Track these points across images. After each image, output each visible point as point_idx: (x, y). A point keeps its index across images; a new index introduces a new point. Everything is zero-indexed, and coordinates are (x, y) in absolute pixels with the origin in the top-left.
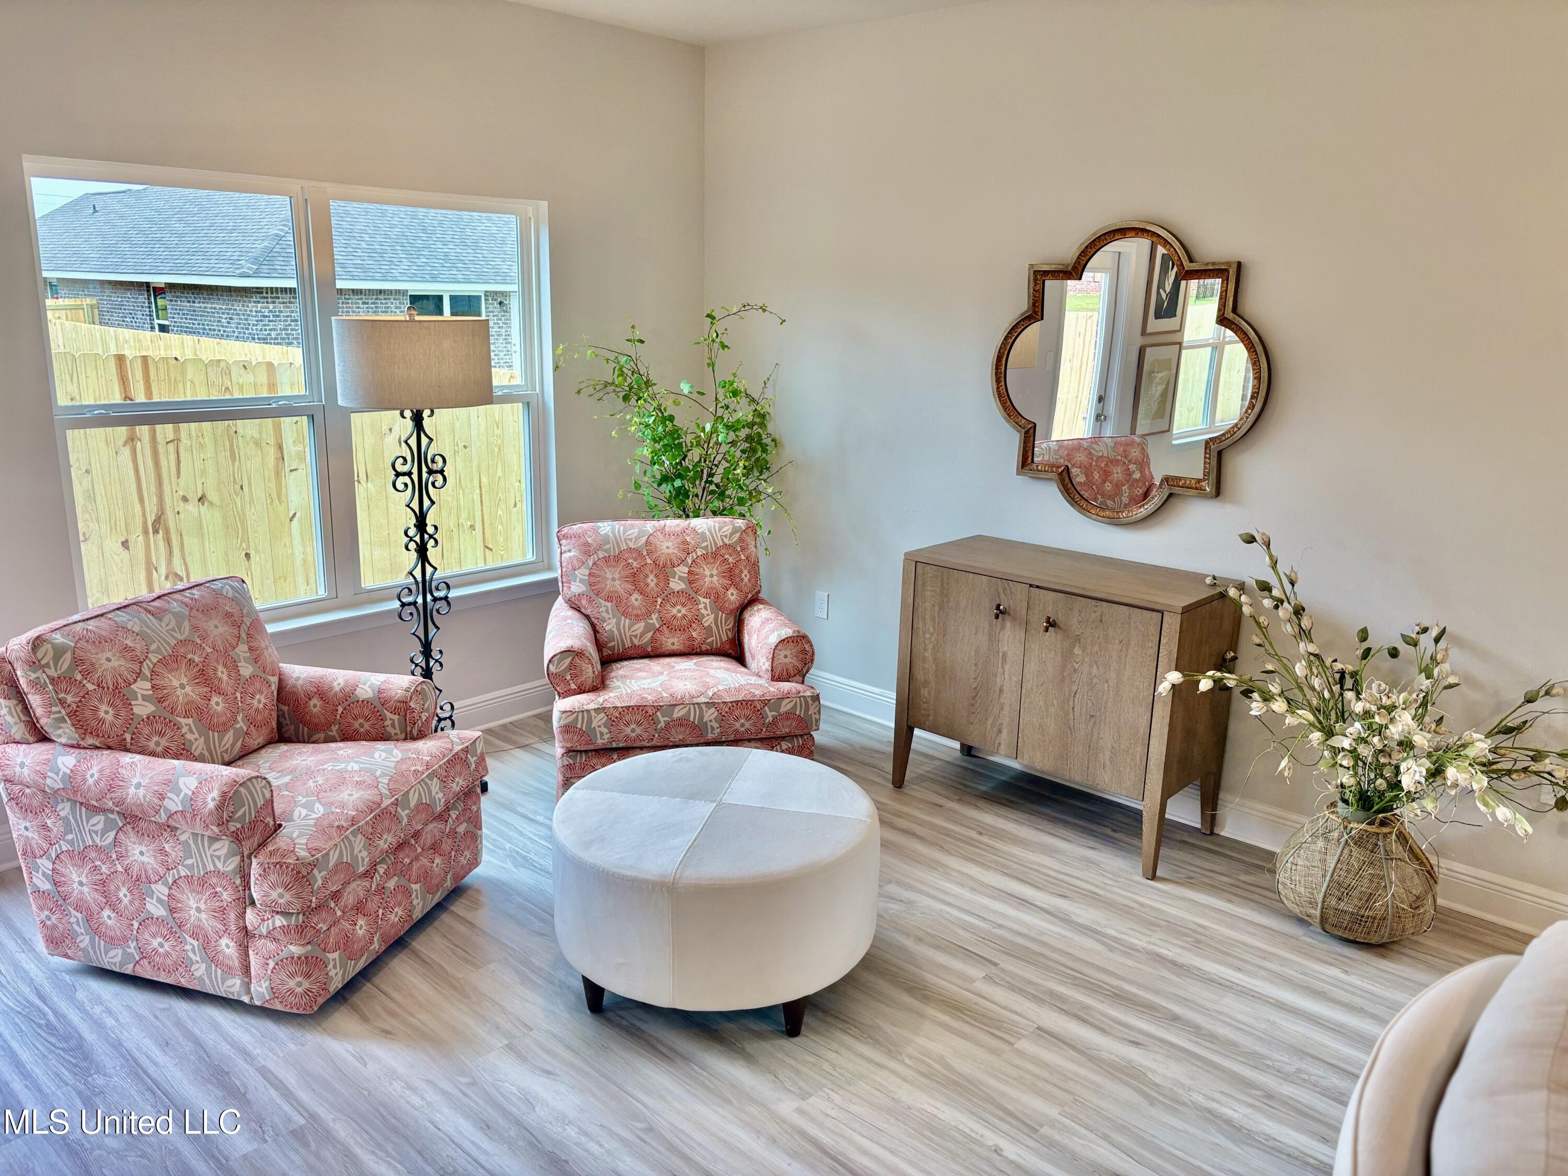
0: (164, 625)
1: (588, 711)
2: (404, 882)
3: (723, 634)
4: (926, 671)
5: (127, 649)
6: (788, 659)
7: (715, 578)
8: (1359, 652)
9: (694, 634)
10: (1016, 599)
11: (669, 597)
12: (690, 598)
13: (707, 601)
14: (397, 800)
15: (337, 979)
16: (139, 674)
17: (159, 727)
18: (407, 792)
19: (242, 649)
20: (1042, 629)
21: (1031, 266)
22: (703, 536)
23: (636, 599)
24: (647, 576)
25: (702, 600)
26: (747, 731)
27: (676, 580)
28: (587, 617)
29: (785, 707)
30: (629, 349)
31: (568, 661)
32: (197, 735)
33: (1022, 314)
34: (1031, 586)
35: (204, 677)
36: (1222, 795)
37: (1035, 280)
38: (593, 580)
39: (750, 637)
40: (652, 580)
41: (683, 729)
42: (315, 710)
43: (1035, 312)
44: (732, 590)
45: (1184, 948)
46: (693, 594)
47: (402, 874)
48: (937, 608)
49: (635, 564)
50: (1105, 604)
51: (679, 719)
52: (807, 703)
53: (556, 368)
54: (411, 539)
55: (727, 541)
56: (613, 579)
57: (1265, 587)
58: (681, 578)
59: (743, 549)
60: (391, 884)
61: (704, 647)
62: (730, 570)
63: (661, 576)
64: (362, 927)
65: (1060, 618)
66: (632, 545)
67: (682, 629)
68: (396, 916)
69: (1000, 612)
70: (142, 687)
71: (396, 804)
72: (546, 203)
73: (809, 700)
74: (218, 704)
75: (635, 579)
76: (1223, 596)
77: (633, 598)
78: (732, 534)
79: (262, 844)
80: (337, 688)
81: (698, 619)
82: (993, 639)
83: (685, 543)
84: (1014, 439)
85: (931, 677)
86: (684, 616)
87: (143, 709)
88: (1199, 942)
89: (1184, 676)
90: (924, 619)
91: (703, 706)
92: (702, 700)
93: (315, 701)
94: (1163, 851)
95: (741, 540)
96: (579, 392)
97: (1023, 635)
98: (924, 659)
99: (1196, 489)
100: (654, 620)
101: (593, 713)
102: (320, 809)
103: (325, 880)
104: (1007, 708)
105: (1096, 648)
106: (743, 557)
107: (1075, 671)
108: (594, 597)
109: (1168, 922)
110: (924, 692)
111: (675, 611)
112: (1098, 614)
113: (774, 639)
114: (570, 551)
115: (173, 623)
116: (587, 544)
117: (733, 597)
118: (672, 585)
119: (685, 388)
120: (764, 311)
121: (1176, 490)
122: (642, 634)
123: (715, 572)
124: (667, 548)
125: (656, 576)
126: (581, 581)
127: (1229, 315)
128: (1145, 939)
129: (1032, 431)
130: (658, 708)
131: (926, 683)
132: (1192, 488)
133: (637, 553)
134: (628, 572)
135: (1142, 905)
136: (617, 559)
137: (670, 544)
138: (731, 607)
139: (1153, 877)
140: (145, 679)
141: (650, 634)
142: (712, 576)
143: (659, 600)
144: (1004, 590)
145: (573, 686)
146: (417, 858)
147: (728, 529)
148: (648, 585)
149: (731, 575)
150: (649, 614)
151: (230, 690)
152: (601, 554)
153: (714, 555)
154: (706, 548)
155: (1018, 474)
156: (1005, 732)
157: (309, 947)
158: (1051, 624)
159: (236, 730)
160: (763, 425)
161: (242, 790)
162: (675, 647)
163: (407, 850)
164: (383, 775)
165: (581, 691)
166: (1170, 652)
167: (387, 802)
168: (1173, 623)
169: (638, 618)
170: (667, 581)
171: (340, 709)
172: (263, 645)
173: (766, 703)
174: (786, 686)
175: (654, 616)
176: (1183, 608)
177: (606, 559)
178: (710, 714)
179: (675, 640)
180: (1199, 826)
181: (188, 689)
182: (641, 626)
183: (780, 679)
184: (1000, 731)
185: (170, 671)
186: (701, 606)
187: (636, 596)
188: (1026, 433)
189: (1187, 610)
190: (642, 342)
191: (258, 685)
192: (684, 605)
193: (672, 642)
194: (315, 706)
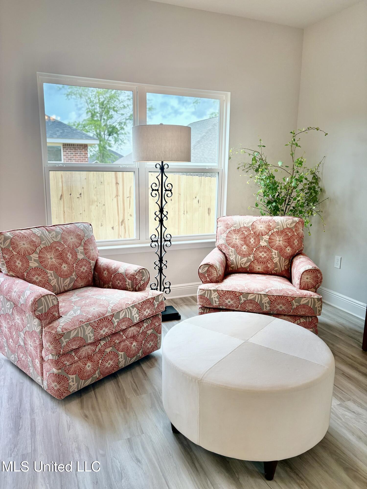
0: (50, 235)
1: (210, 290)
2: (115, 350)
3: (282, 266)
5: (32, 241)
6: (308, 279)
7: (281, 242)
9: (269, 265)
11: (259, 248)
12: (268, 250)
13: (276, 252)
14: (113, 314)
15: (74, 386)
16: (34, 251)
17: (39, 272)
18: (120, 312)
19: (81, 249)
22: (278, 224)
23: (245, 248)
24: (250, 239)
25: (274, 251)
26: (283, 310)
27: (263, 241)
28: (224, 254)
29: (303, 302)
30: (259, 150)
31: (206, 268)
32: (54, 278)
35: (61, 256)
38: (228, 238)
39: (294, 268)
40: (252, 241)
41: (252, 305)
42: (105, 275)
44: (288, 248)
46: (270, 248)
47: (115, 346)
49: (246, 233)
51: (251, 300)
52: (314, 302)
53: (230, 158)
54: (157, 216)
55: (289, 226)
56: (236, 239)
58: (265, 241)
59: (296, 230)
60: (108, 350)
61: (273, 272)
62: (289, 239)
63: (257, 239)
64: (89, 366)
66: (245, 225)
67: (263, 263)
68: (109, 364)
70: (35, 256)
71: (113, 316)
72: (230, 93)
73: (316, 300)
74: (65, 267)
75: (245, 239)
77: (243, 247)
78: (291, 224)
79: (50, 323)
80: (113, 268)
81: (271, 259)
83: (269, 226)
86: (265, 257)
87: (33, 264)
91: (263, 296)
92: (262, 293)
93: (105, 272)
95: (295, 226)
96: (238, 168)
100: (251, 257)
101: (212, 292)
102: (79, 312)
103: (68, 343)
106: (296, 234)
108: (227, 245)
111: (261, 254)
113: (302, 270)
114: (220, 226)
115: (54, 235)
116: (228, 224)
117: (289, 250)
118: (261, 243)
119: (280, 164)
120: (318, 130)
122: (246, 263)
123: (281, 239)
124: (261, 227)
125: (254, 239)
126: (223, 239)
130: (241, 294)
133: (247, 229)
134: (242, 236)
136: (239, 231)
137: (262, 226)
138: (288, 255)
140: (37, 253)
141: (249, 263)
142: (280, 241)
143: (255, 249)
145: (208, 280)
146: (124, 341)
147: (290, 221)
148: (250, 242)
149: (289, 241)
150: (250, 254)
151: (71, 263)
152: (232, 228)
153: (282, 232)
154: (278, 229)
157: (60, 371)
159: (71, 278)
160: (317, 183)
161: (43, 299)
162: (260, 270)
163: (118, 337)
164: (112, 303)
165: (211, 282)
167: (108, 314)
169: (244, 256)
170: (259, 241)
171: (113, 276)
172: (91, 248)
173: (293, 298)
174: (305, 292)
175: (252, 256)
177: (234, 231)
178: (265, 300)
179: (260, 267)
181: (54, 260)
182: (245, 259)
183: (304, 289)
185: (48, 252)
186: (273, 253)
187: (245, 246)
190: (264, 146)
191: (84, 263)
192: (265, 252)
193: (258, 267)
194: (105, 273)
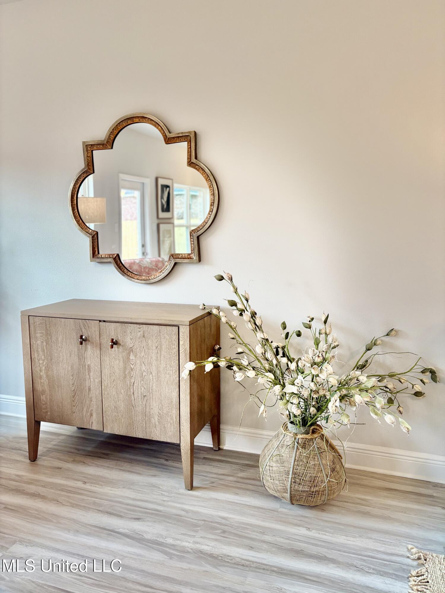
4: (42, 385)
8: (284, 336)
10: (92, 331)
20: (109, 347)
21: (84, 143)
33: (82, 170)
34: (100, 321)
36: (222, 427)
37: (87, 150)
43: (89, 169)
45: (216, 540)
48: (45, 344)
50: (144, 326)
57: (233, 304)
65: (120, 339)
69: (83, 340)
76: (210, 314)
82: (81, 357)
84: (87, 241)
85: (46, 388)
88: (224, 532)
89: (196, 364)
90: (38, 351)
94: (195, 467)
97: (98, 352)
98: (41, 377)
99: (188, 258)
104: (94, 400)
105: (143, 354)
107: (132, 369)
109: (204, 520)
110: (43, 398)
112: (142, 333)
121: (178, 260)
127: (193, 160)
128: (191, 540)
129: (96, 236)
131: (43, 392)
132: (186, 258)
135: (187, 511)
139: (192, 487)
144: (84, 325)
155: (91, 261)
156: (94, 415)
158: (114, 343)
166: (185, 350)
168: (185, 332)
176: (190, 322)
180: (212, 446)
184: (91, 415)
188: (93, 237)
189: (192, 323)
